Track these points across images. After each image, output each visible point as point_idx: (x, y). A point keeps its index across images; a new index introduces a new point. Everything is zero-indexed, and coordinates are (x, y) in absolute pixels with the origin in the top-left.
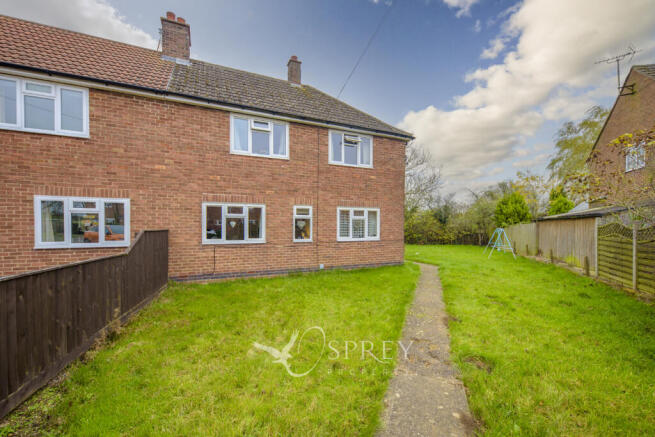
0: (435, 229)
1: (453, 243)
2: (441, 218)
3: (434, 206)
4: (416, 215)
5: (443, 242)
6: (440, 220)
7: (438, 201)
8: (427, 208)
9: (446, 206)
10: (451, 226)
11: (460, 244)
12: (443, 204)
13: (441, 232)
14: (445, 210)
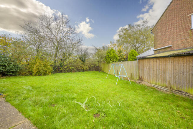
0: (80, 64)
1: (88, 70)
2: (83, 59)
3: (80, 54)
4: (71, 58)
5: (83, 71)
6: (82, 60)
7: (81, 51)
8: (76, 54)
9: (84, 54)
10: (87, 63)
11: (90, 71)
12: (83, 53)
13: (83, 66)
14: (84, 56)
